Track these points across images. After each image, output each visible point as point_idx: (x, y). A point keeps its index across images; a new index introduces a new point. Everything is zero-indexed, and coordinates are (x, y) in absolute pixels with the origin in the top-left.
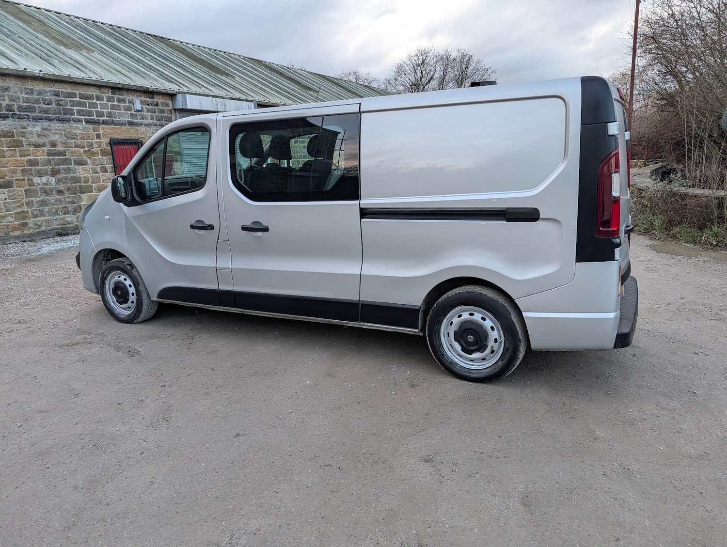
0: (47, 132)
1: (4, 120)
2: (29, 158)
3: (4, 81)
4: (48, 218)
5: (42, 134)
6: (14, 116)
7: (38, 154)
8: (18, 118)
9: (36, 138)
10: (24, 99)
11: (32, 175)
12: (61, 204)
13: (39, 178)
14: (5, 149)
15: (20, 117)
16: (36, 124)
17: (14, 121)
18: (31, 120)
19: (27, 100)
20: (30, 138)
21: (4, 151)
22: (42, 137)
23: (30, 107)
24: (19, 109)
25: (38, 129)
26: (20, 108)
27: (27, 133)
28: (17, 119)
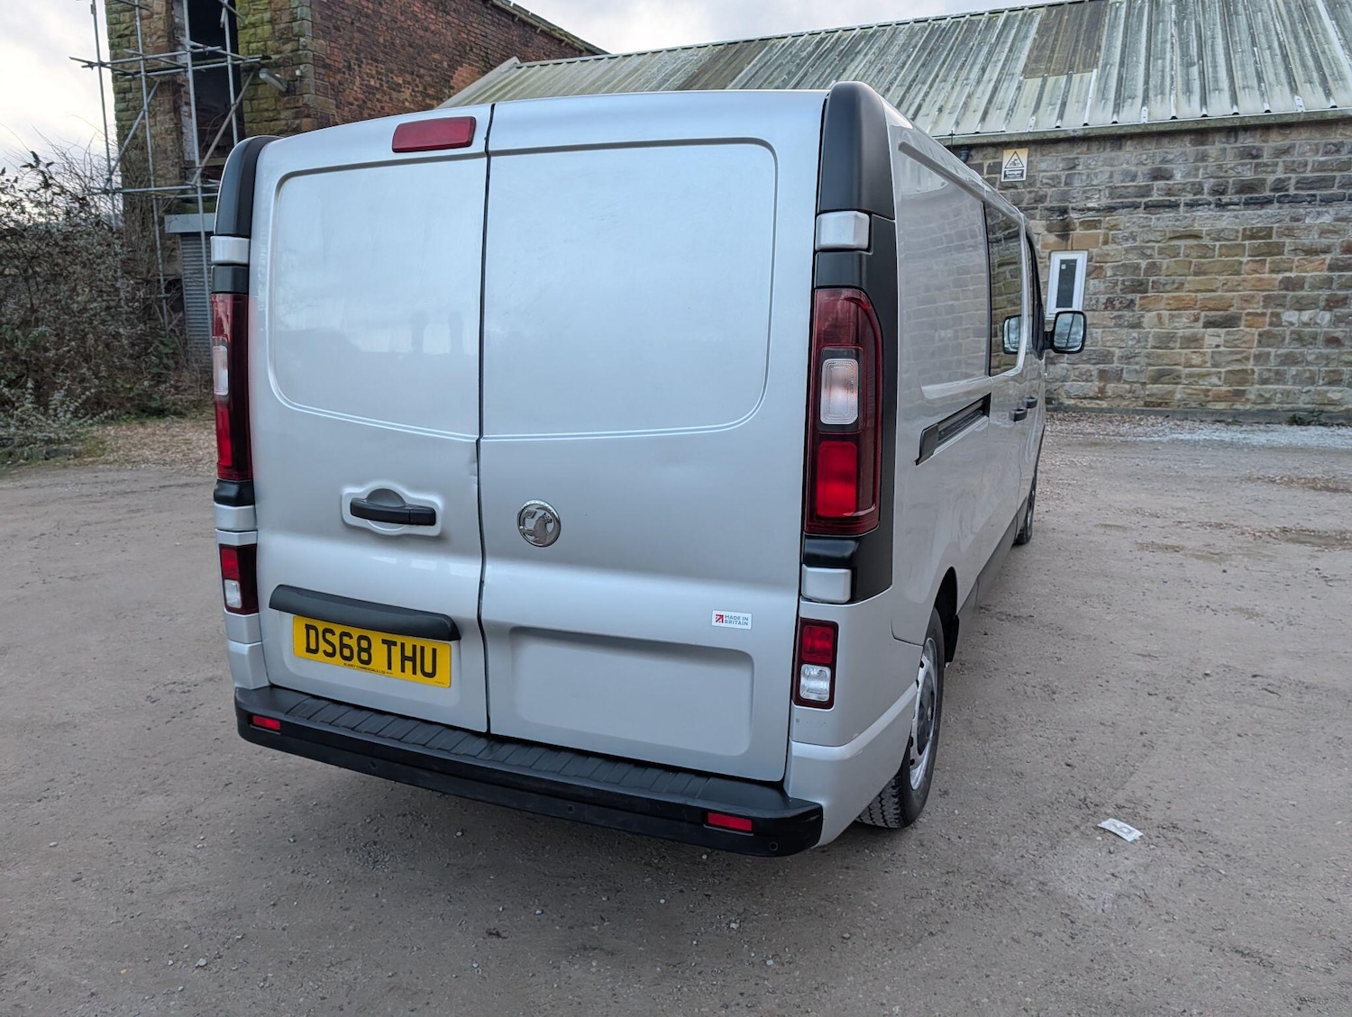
0: (1344, 223)
1: (1262, 208)
2: (1287, 274)
3: (1286, 136)
4: (1291, 387)
5: (1331, 228)
6: (1282, 199)
7: (1309, 266)
8: (1289, 202)
9: (1316, 236)
10: (1316, 165)
11: (1282, 306)
12: (1326, 365)
13: (1297, 313)
14: (1245, 260)
15: (1295, 200)
16: (1324, 210)
17: (1280, 208)
18: (1318, 202)
19: (1321, 166)
20: (1303, 237)
21: (1241, 263)
22: (1329, 235)
23: (1323, 179)
24: (1299, 185)
25: (1327, 219)
26: (1301, 184)
27: (1298, 229)
28: (1287, 205)
